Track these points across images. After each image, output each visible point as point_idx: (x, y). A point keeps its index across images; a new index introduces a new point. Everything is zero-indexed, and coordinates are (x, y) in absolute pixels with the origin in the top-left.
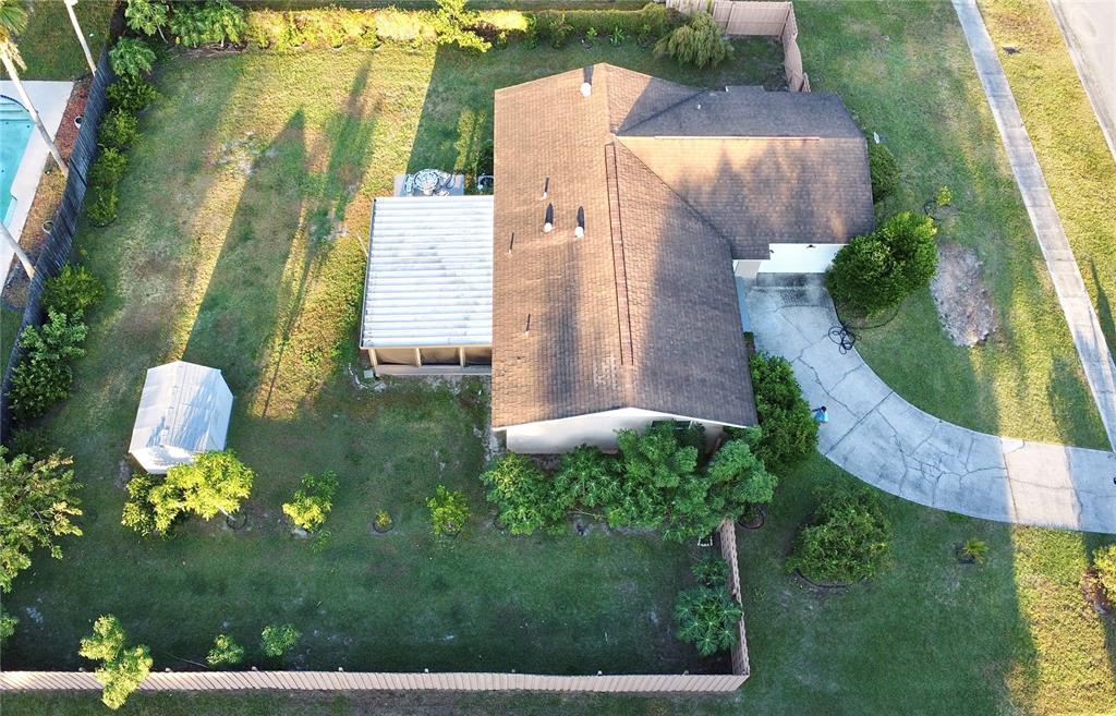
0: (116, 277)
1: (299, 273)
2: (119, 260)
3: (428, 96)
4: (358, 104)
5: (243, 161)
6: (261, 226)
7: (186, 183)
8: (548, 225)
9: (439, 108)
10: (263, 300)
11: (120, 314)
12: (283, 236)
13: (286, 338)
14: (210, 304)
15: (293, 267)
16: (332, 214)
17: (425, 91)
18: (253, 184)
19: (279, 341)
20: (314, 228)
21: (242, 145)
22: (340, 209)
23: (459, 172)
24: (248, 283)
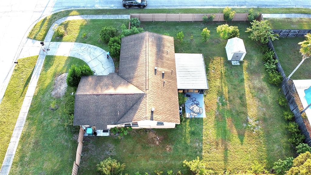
0: (268, 86)
1: (224, 88)
2: (270, 91)
3: (202, 150)
4: (224, 145)
5: (252, 122)
6: (238, 101)
7: (264, 114)
8: (163, 73)
9: (197, 145)
10: (230, 81)
11: (262, 77)
12: (231, 98)
13: (221, 72)
14: (242, 80)
15: (225, 90)
16: (220, 104)
17: (204, 151)
18: (245, 114)
19: (223, 72)
20: (224, 100)
21: (254, 128)
22: (219, 106)
23: (188, 118)
24: (235, 85)
